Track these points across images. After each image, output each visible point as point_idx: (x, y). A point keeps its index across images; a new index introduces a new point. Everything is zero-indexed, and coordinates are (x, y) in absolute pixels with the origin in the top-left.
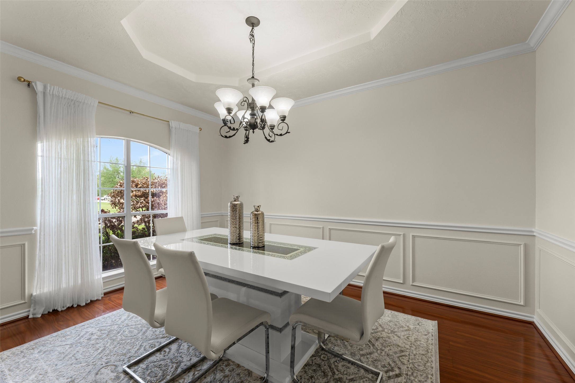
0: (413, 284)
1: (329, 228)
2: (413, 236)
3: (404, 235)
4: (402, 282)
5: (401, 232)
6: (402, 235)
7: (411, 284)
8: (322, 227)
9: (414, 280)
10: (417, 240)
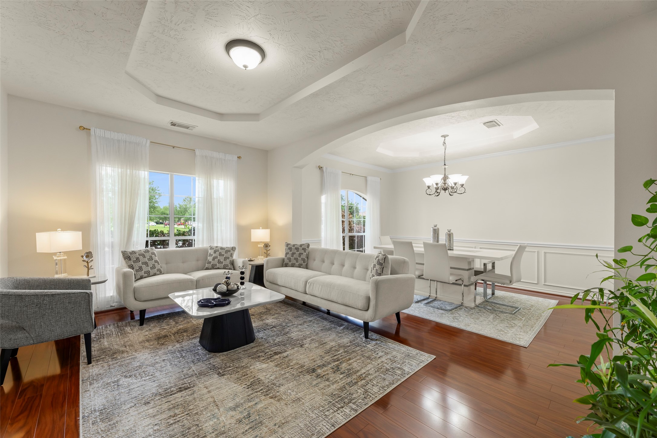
0: (545, 284)
1: (480, 247)
2: (544, 252)
3: (538, 252)
4: (536, 283)
5: (536, 250)
6: (536, 252)
7: (543, 284)
8: (474, 246)
9: (545, 281)
10: (547, 255)
